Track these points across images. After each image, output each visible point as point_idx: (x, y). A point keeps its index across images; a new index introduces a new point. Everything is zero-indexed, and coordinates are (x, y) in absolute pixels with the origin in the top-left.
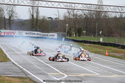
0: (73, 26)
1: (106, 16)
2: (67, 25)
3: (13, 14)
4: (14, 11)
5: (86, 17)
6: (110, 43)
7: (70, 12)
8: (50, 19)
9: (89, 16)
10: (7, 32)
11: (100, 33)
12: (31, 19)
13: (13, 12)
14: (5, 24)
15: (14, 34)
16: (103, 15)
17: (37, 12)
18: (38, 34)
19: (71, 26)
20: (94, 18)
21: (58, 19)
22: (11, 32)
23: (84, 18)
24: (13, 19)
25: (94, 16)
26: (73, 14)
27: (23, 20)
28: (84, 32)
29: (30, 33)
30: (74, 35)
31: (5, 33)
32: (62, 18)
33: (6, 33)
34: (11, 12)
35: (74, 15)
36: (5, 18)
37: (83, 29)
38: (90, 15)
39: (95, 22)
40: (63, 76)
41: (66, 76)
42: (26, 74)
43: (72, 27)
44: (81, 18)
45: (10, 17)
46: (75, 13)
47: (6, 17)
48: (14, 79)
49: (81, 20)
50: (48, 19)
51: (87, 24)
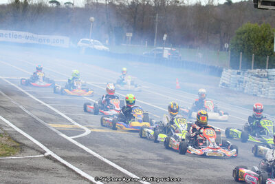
0: (105, 21)
1: (178, 2)
2: (92, 19)
5: (133, 3)
8: (55, 5)
11: (164, 38)
12: (12, 4)
18: (27, 38)
19: (101, 21)
20: (151, 6)
21: (73, 4)
23: (130, 3)
28: (130, 35)
29: (10, 34)
30: (107, 41)
37: (125, 30)
39: (154, 14)
40: (83, 131)
41: (88, 132)
44: (121, 5)
49: (123, 8)
50: (50, 5)
51: (135, 18)
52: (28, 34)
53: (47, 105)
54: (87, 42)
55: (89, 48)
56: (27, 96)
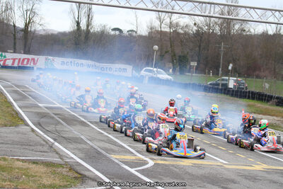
0: (169, 49)
1: (245, 31)
2: (156, 47)
3: (34, 19)
4: (36, 11)
5: (198, 31)
6: (252, 92)
7: (162, 17)
8: (117, 33)
9: (206, 27)
10: (20, 59)
11: (230, 68)
12: (74, 31)
13: (34, 13)
14: (15, 39)
15: (34, 64)
16: (237, 27)
17: (89, 16)
18: (89, 66)
19: (165, 50)
20: (216, 34)
21: (136, 32)
22: (28, 59)
23: (195, 32)
24: (33, 29)
25: (217, 28)
26: (169, 22)
27: (56, 33)
28: (194, 64)
29: (71, 62)
30: (171, 70)
31: (14, 60)
32: (144, 31)
33: (17, 61)
34: (29, 13)
35: (171, 25)
36: (14, 26)
37: (190, 59)
38: (208, 25)
39: (220, 43)
40: (146, 163)
41: (151, 163)
42: (61, 157)
43: (166, 52)
44: (186, 33)
45: (27, 25)
46: (175, 22)
47: (17, 25)
48: (34, 165)
49: (187, 37)
50: (113, 33)
51: (200, 46)
52: (90, 62)
53: (109, 136)
54: (150, 71)
55: (152, 77)
56: (89, 126)
